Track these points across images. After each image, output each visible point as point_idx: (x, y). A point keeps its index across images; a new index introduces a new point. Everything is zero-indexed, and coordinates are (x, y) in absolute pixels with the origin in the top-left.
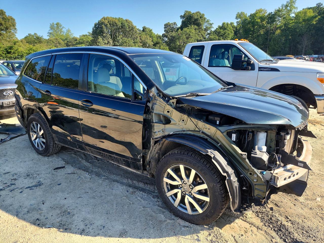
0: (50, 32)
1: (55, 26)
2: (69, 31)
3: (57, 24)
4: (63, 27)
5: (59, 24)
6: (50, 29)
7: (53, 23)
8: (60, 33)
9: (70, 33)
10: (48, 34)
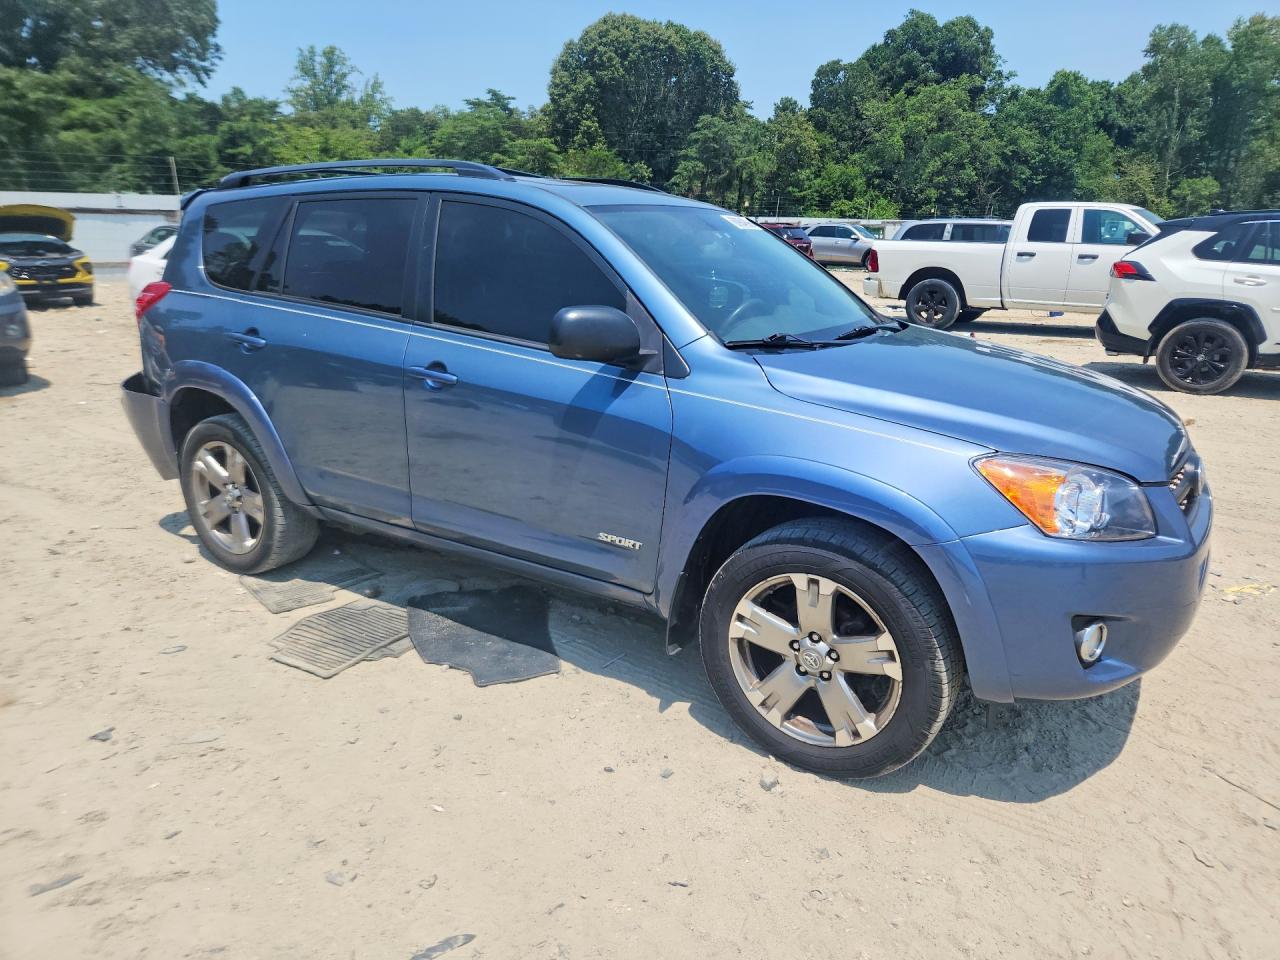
0: (296, 84)
1: (320, 59)
2: (376, 86)
3: (330, 55)
4: (353, 69)
5: (337, 52)
6: (298, 73)
7: (312, 51)
8: (339, 92)
9: (378, 96)
10: (289, 97)
